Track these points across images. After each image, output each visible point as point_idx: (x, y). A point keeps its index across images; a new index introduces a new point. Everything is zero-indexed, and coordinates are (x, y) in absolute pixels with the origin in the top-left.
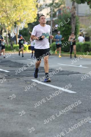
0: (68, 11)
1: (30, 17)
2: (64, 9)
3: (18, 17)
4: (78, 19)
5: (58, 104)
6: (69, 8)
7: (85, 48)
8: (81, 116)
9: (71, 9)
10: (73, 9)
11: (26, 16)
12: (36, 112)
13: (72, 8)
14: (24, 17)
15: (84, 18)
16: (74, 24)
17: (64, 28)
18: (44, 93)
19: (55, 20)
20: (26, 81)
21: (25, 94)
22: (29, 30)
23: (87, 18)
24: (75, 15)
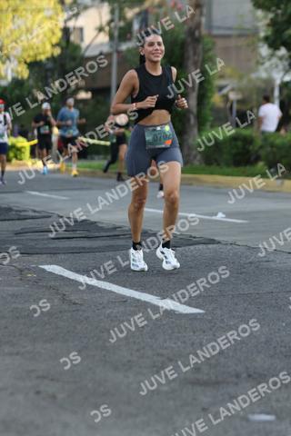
12: (57, 381)
14: (14, 37)
16: (195, 63)
18: (86, 315)
20: (21, 271)
21: (17, 318)
22: (32, 87)
24: (200, 33)
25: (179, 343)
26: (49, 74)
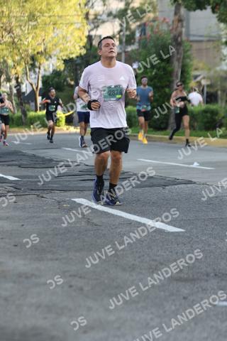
0: (164, 28)
1: (68, 44)
2: (155, 24)
3: (39, 44)
4: (188, 48)
5: (139, 260)
6: (167, 20)
7: (205, 120)
8: (196, 290)
9: (171, 23)
10: (176, 23)
11: (61, 41)
12: (84, 278)
13: (173, 22)
14: (54, 42)
15: (204, 45)
16: (178, 60)
17: (155, 70)
18: (103, 233)
19: (132, 51)
20: (59, 202)
21: (57, 235)
22: (67, 77)
23: (210, 45)
24: (181, 39)
25: (167, 253)
26: (78, 67)
